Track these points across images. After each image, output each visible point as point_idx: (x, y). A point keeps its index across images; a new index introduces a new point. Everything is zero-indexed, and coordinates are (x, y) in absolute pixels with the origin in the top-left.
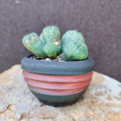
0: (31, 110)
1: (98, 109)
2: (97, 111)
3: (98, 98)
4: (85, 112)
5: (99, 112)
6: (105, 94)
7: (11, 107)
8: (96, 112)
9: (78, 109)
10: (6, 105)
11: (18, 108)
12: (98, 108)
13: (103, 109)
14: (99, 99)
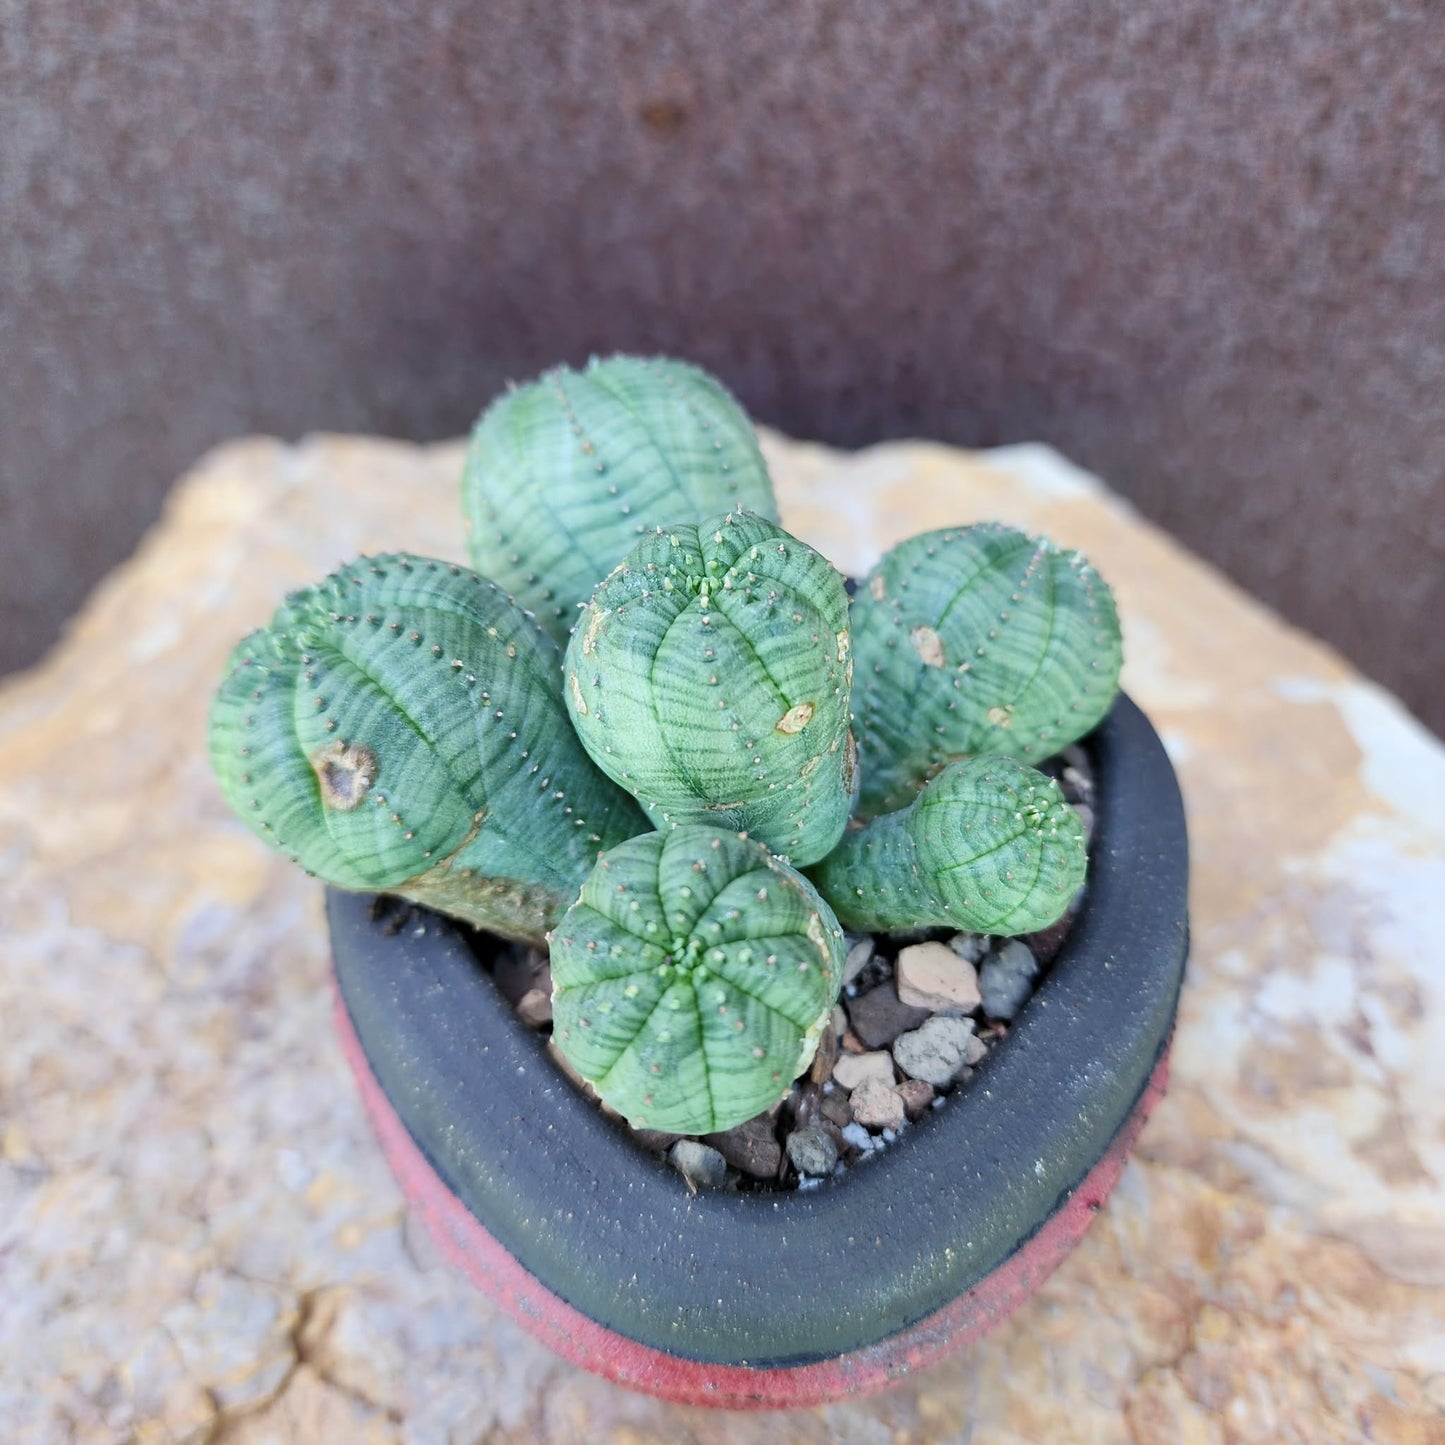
0: (552, 1377)
1: (1265, 1373)
2: (1251, 1398)
3: (1264, 1149)
4: (1126, 1406)
5: (1270, 1418)
6: (1344, 1081)
7: (331, 1323)
8: (1239, 1410)
9: (1047, 1360)
10: (278, 1317)
11: (404, 1341)
12: (1260, 1344)
13: (1322, 1346)
14: (1279, 1163)
